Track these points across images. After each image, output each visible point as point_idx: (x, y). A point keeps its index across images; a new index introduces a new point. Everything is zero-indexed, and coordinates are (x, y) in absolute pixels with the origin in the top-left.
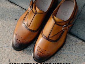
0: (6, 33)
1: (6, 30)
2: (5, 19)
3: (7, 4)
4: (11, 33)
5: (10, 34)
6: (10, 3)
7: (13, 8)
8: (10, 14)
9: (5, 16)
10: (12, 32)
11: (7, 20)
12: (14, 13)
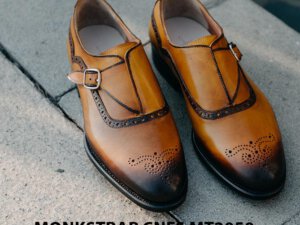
0: (6, 201)
1: (11, 194)
2: (25, 159)
3: (51, 117)
4: (25, 207)
5: (17, 209)
6: (63, 119)
7: (65, 135)
8: (49, 148)
9: (30, 151)
10: (28, 204)
11: (29, 164)
12: (62, 149)
